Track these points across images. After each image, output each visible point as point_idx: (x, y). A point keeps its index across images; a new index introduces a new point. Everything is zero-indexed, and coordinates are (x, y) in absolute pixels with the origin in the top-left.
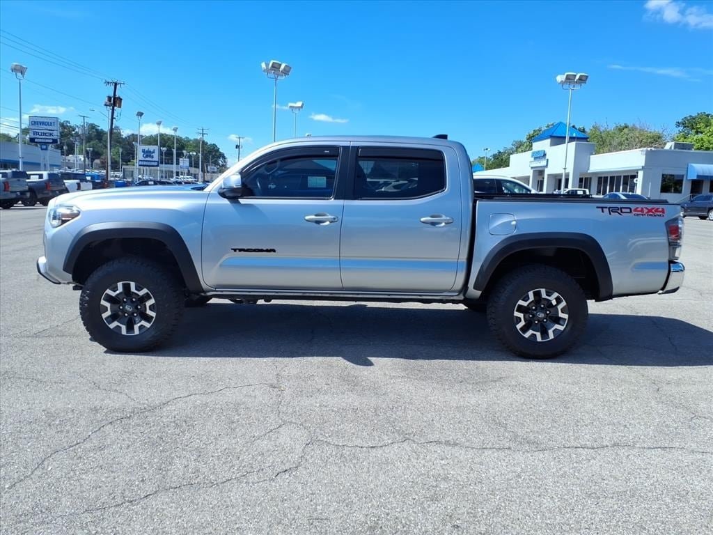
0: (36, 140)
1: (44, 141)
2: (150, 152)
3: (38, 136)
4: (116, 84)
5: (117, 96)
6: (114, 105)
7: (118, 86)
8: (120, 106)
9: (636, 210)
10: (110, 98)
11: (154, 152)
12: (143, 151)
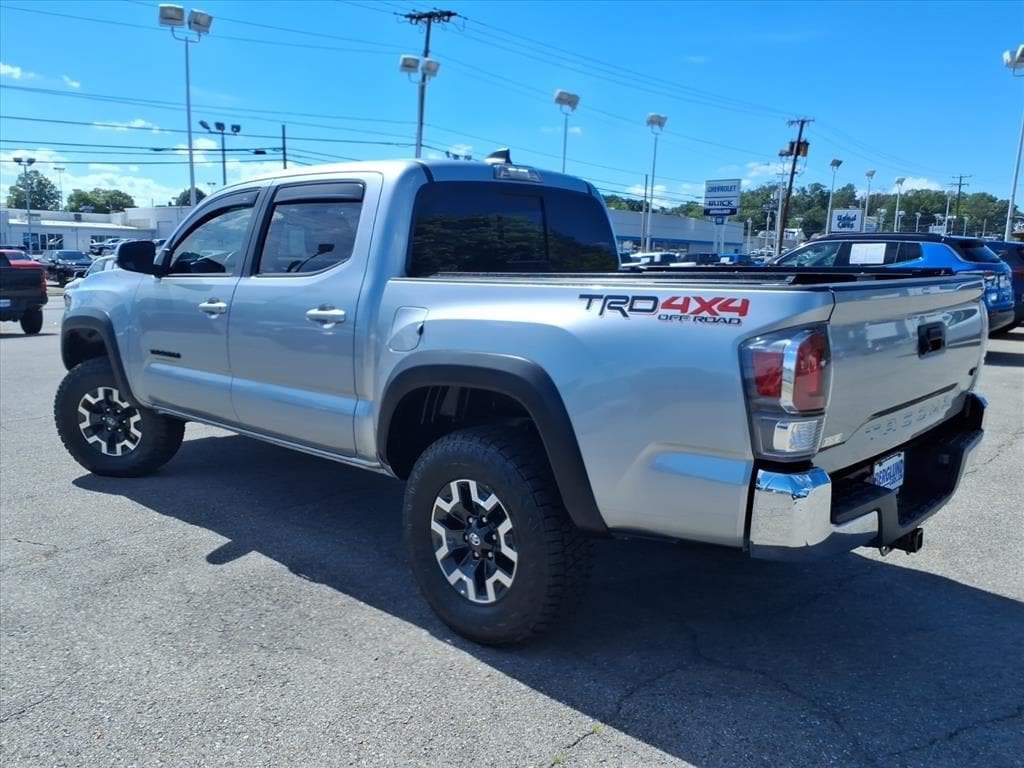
0: (711, 212)
1: (720, 212)
2: (849, 218)
3: (713, 207)
4: (803, 122)
5: (802, 141)
6: (798, 153)
7: (805, 125)
8: (805, 155)
9: (668, 305)
10: (792, 144)
11: (854, 219)
12: (839, 218)
